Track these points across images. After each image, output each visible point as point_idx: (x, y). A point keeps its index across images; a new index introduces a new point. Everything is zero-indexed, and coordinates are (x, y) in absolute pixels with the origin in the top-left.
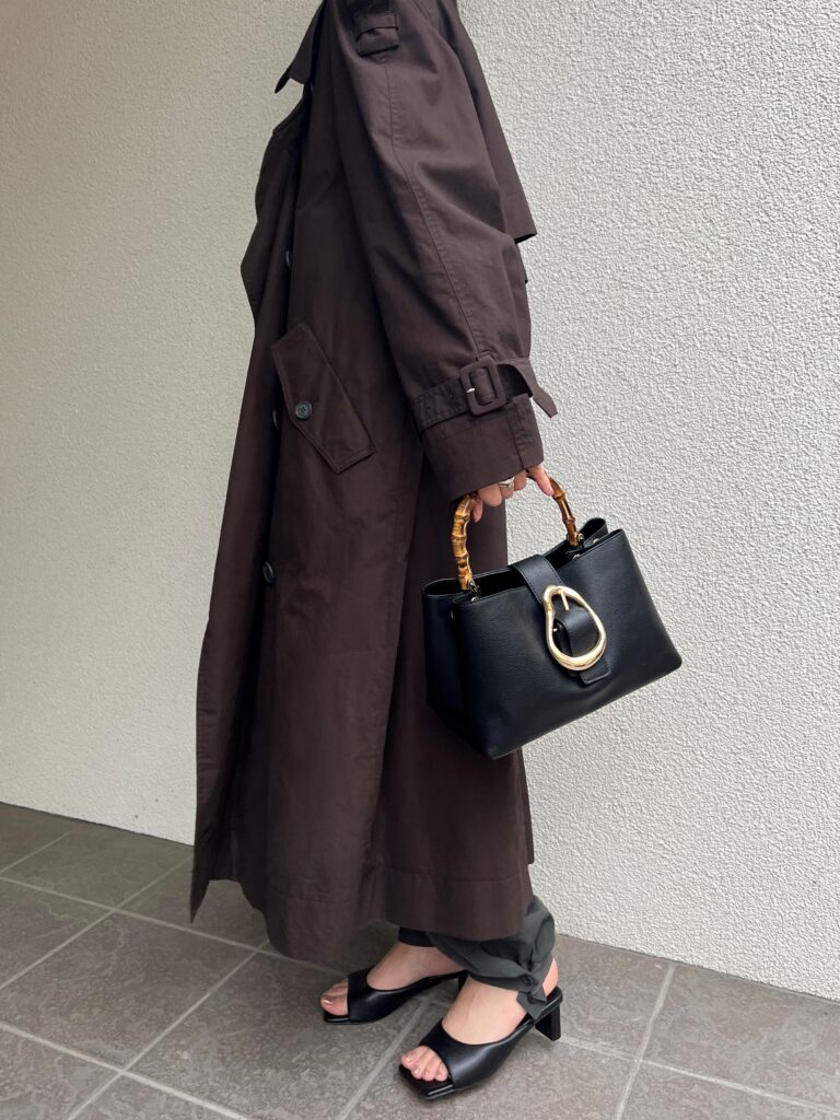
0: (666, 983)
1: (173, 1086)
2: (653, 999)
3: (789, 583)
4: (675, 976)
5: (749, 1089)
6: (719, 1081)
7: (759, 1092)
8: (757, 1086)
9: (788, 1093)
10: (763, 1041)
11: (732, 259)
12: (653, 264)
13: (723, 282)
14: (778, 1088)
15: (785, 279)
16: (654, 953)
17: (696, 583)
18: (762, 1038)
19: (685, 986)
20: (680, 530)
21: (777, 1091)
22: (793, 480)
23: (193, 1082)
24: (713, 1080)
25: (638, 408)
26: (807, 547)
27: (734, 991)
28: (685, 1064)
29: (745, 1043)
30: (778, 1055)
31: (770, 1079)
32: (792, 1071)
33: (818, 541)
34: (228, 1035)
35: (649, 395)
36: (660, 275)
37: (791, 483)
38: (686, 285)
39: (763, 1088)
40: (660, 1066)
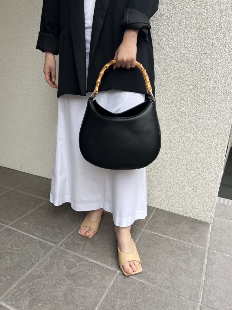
1: (20, 230)
2: (149, 216)
3: (198, 109)
4: (156, 211)
5: (170, 238)
6: (163, 235)
7: (173, 238)
8: (172, 237)
9: (180, 239)
10: (176, 227)
11: (195, 8)
12: (172, 8)
13: (192, 15)
14: (178, 238)
15: (210, 15)
16: (151, 206)
17: (173, 108)
18: (175, 226)
19: (158, 213)
20: (171, 93)
21: (177, 239)
22: (204, 79)
23: (26, 229)
24: (161, 235)
25: (163, 55)
26: (205, 99)
27: (170, 215)
28: (155, 231)
29: (171, 227)
30: (179, 230)
31: (176, 236)
32: (182, 234)
33: (208, 97)
34: (37, 219)
35: (167, 51)
36: (174, 12)
37: (203, 79)
38: (181, 16)
39: (174, 238)
40: (149, 231)
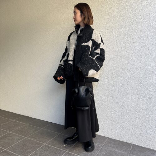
0: (132, 146)
2: (130, 148)
16: (130, 143)
18: (144, 152)
27: (140, 148)
